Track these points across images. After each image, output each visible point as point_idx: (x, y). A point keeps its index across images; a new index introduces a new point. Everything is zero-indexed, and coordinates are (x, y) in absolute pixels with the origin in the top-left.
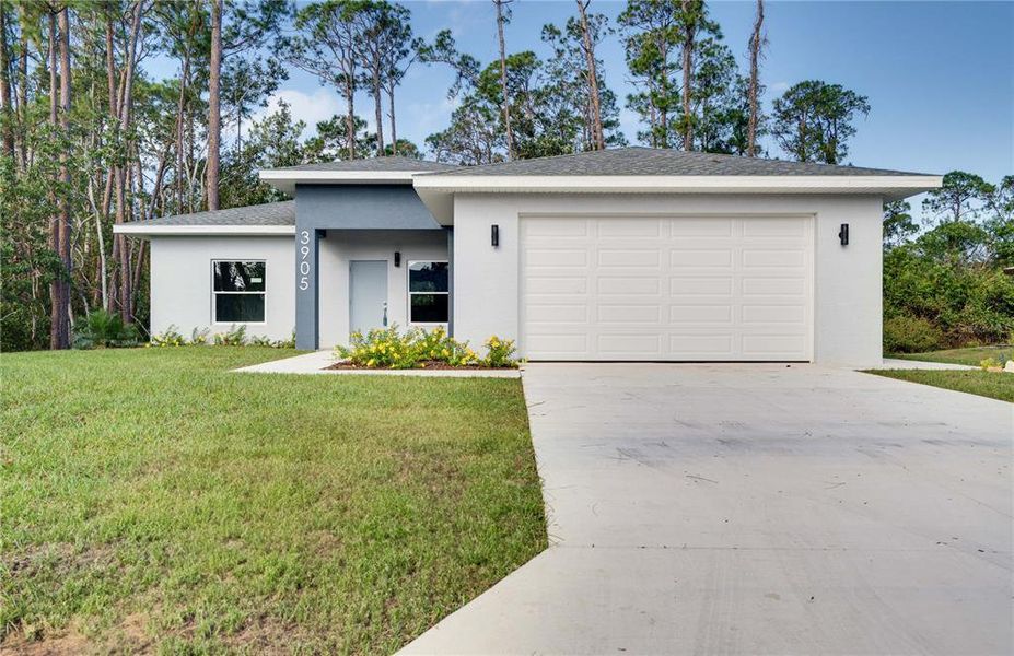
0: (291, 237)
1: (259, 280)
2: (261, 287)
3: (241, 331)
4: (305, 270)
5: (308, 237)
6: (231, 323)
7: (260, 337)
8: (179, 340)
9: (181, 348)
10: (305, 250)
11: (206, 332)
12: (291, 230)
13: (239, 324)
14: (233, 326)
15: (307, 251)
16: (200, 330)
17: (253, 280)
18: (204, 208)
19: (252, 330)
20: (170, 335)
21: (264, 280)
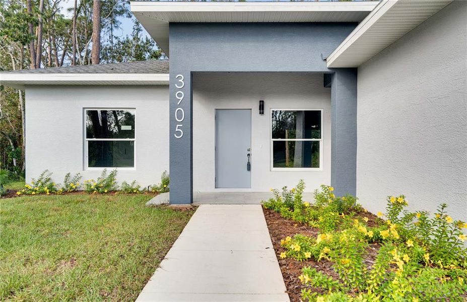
0: (163, 86)
1: (129, 128)
2: (131, 134)
3: (112, 175)
4: (180, 117)
5: (183, 81)
6: (102, 169)
7: (130, 183)
8: (51, 187)
9: (52, 196)
10: (180, 95)
11: (78, 178)
12: (164, 78)
13: (110, 170)
14: (104, 172)
15: (182, 96)
16: (73, 175)
17: (124, 128)
18: (88, 62)
19: (123, 176)
20: (43, 181)
21: (133, 127)
